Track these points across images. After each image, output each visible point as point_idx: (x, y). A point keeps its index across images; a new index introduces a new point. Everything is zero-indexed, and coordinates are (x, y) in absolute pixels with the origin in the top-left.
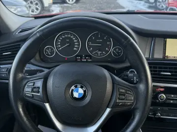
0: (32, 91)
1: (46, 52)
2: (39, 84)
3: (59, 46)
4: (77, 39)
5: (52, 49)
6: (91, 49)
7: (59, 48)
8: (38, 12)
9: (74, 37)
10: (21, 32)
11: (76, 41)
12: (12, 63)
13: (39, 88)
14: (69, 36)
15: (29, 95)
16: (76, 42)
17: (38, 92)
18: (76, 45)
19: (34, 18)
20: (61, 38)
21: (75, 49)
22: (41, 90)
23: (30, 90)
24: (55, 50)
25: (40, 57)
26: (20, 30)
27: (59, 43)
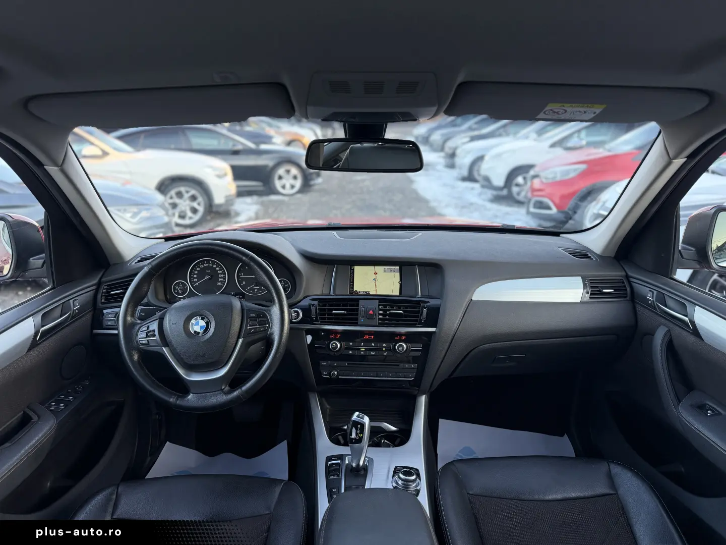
0: (147, 336)
1: (175, 289)
2: (154, 326)
3: (196, 280)
4: (221, 269)
5: (184, 285)
6: (244, 283)
7: (196, 282)
8: (196, 218)
9: (217, 267)
10: (139, 261)
11: (220, 272)
12: (120, 307)
13: (154, 331)
14: (211, 265)
15: (144, 342)
16: (220, 274)
17: (154, 336)
18: (221, 278)
19: (164, 240)
20: (198, 269)
21: (219, 284)
22: (157, 333)
23: (144, 335)
24: (189, 286)
25: (166, 295)
26: (139, 259)
27: (195, 276)
